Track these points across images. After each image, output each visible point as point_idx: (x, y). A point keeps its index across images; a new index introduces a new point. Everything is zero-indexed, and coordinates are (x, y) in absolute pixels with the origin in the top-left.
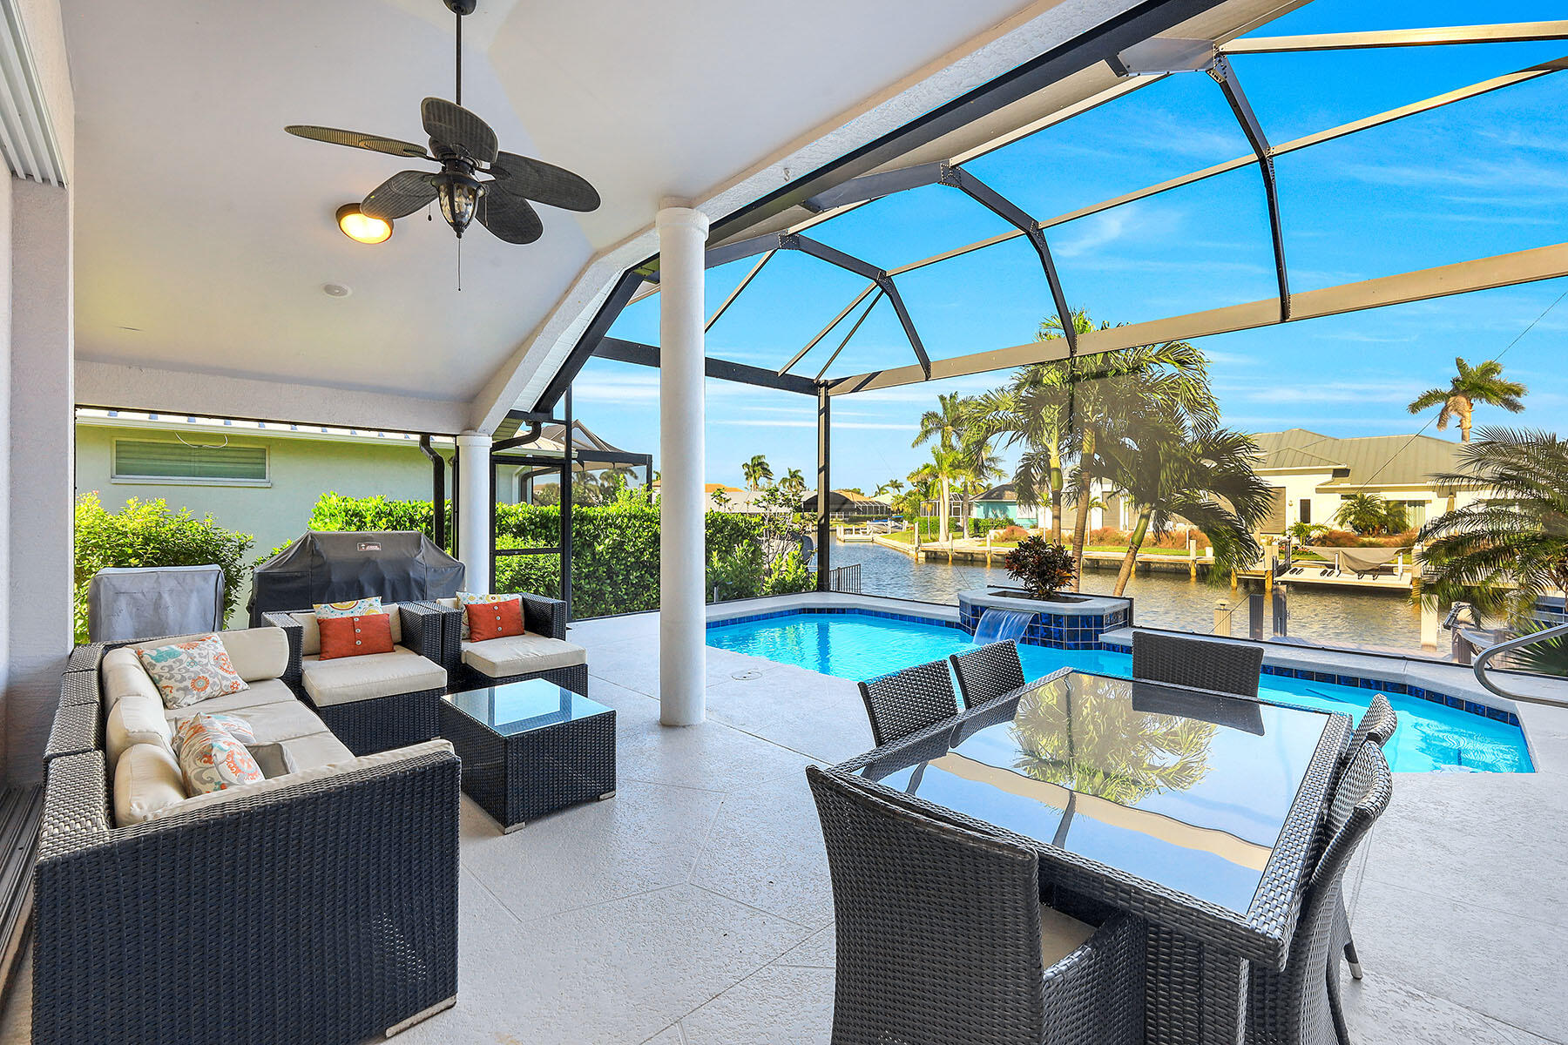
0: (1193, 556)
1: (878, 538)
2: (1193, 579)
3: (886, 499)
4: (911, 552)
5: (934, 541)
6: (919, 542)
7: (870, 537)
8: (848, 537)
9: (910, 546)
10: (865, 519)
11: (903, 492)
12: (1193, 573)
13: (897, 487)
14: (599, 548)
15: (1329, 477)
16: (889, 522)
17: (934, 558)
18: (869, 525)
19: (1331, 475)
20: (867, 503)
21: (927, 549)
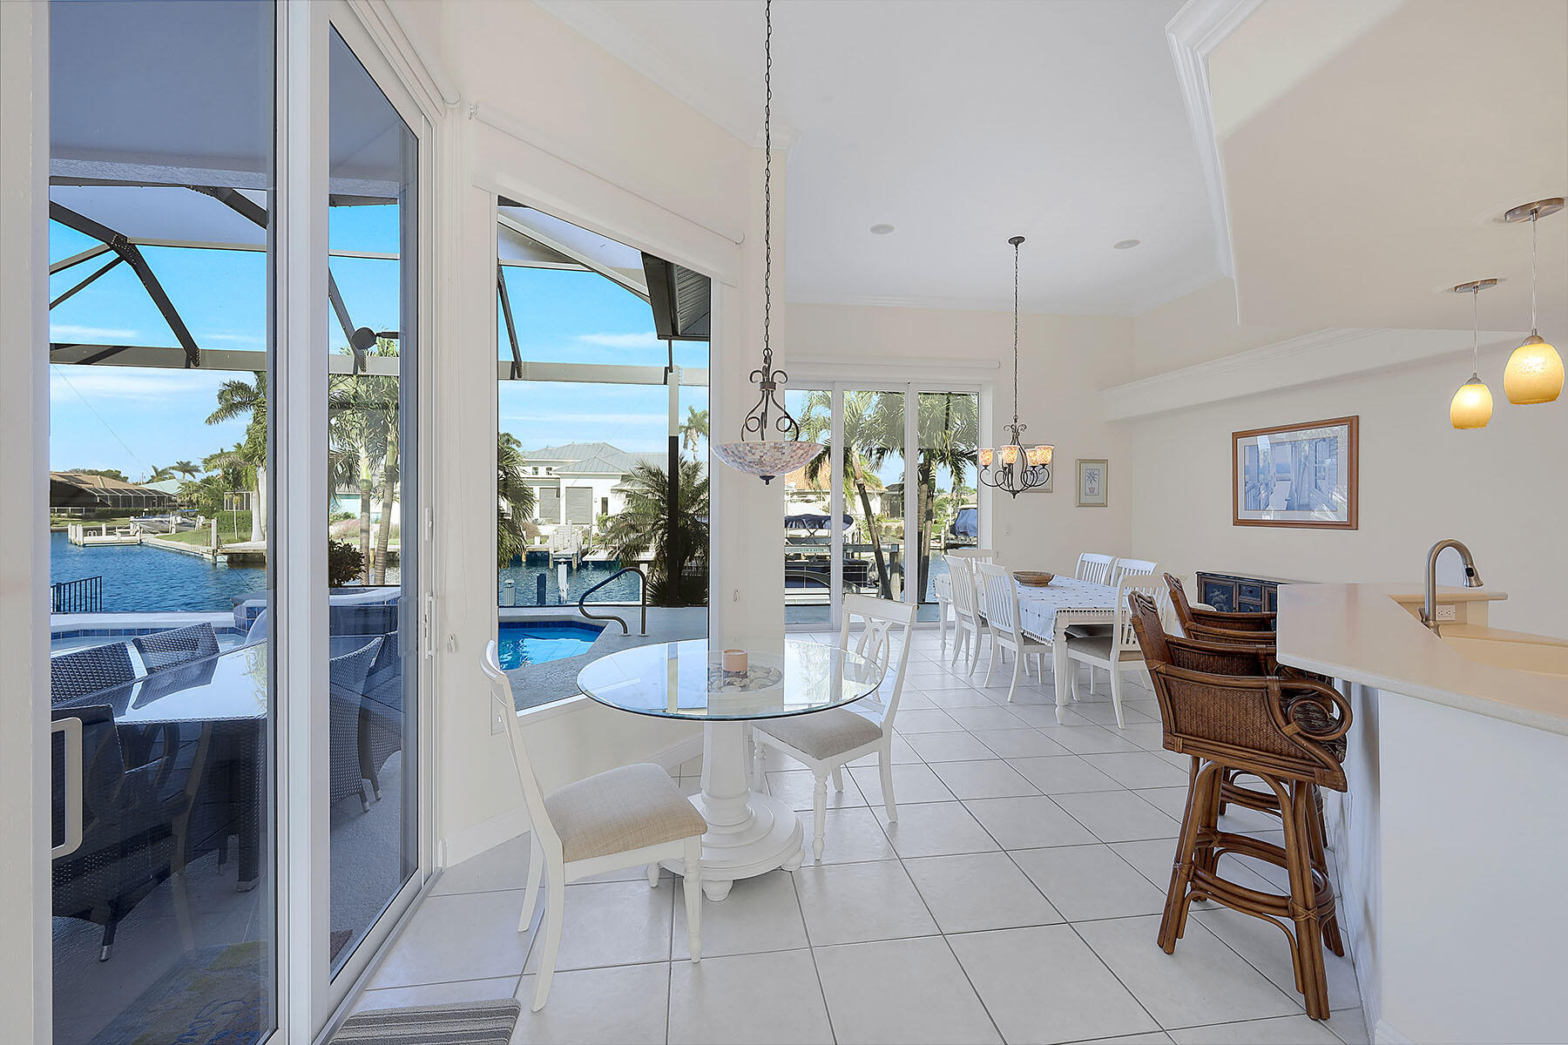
1: (150, 539)
3: (169, 487)
4: (205, 556)
5: (244, 540)
6: (219, 542)
7: (138, 537)
8: (89, 539)
9: (205, 549)
10: (127, 514)
11: (199, 477)
12: (524, 560)
13: (189, 472)
16: (171, 518)
17: (243, 561)
18: (134, 524)
20: (131, 491)
21: (230, 551)
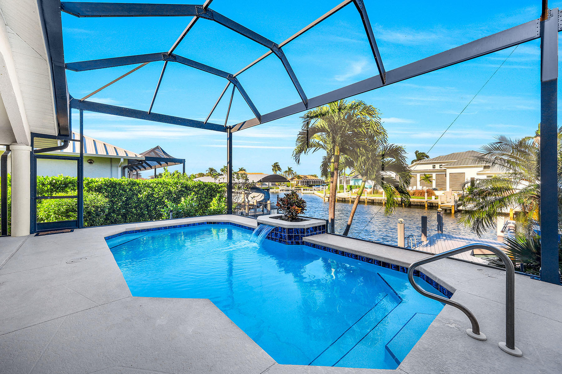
0: (426, 200)
1: (315, 192)
2: (426, 208)
6: (325, 194)
7: (312, 192)
8: (305, 192)
12: (426, 206)
14: (140, 196)
15: (482, 169)
16: (321, 187)
18: (314, 188)
19: (483, 168)
